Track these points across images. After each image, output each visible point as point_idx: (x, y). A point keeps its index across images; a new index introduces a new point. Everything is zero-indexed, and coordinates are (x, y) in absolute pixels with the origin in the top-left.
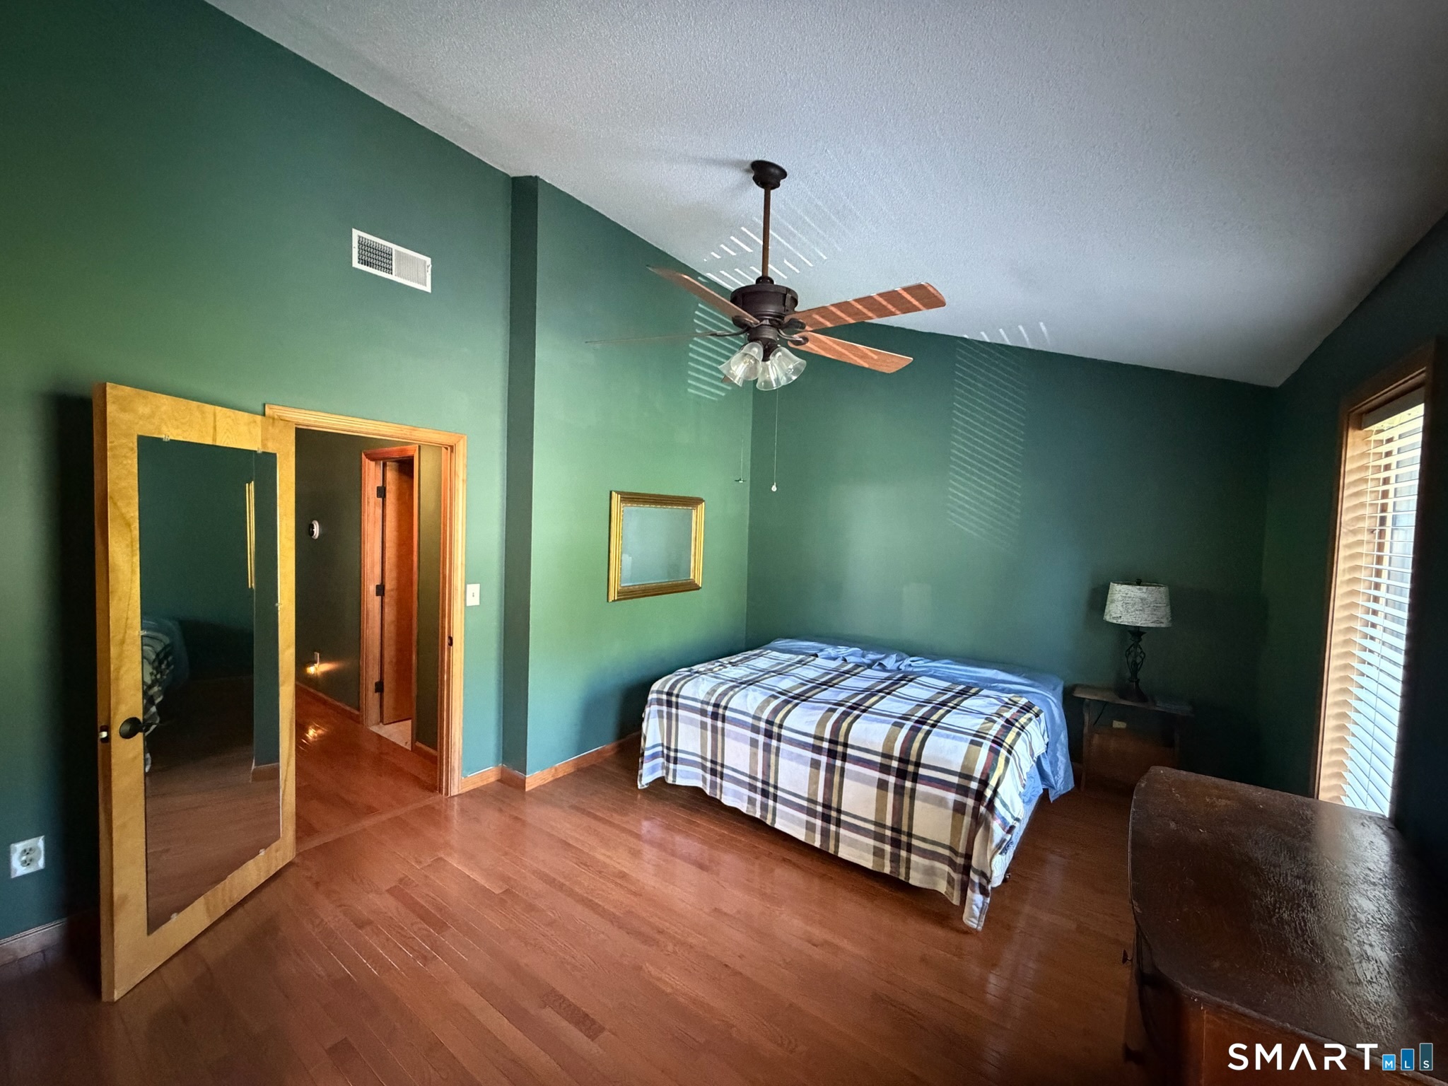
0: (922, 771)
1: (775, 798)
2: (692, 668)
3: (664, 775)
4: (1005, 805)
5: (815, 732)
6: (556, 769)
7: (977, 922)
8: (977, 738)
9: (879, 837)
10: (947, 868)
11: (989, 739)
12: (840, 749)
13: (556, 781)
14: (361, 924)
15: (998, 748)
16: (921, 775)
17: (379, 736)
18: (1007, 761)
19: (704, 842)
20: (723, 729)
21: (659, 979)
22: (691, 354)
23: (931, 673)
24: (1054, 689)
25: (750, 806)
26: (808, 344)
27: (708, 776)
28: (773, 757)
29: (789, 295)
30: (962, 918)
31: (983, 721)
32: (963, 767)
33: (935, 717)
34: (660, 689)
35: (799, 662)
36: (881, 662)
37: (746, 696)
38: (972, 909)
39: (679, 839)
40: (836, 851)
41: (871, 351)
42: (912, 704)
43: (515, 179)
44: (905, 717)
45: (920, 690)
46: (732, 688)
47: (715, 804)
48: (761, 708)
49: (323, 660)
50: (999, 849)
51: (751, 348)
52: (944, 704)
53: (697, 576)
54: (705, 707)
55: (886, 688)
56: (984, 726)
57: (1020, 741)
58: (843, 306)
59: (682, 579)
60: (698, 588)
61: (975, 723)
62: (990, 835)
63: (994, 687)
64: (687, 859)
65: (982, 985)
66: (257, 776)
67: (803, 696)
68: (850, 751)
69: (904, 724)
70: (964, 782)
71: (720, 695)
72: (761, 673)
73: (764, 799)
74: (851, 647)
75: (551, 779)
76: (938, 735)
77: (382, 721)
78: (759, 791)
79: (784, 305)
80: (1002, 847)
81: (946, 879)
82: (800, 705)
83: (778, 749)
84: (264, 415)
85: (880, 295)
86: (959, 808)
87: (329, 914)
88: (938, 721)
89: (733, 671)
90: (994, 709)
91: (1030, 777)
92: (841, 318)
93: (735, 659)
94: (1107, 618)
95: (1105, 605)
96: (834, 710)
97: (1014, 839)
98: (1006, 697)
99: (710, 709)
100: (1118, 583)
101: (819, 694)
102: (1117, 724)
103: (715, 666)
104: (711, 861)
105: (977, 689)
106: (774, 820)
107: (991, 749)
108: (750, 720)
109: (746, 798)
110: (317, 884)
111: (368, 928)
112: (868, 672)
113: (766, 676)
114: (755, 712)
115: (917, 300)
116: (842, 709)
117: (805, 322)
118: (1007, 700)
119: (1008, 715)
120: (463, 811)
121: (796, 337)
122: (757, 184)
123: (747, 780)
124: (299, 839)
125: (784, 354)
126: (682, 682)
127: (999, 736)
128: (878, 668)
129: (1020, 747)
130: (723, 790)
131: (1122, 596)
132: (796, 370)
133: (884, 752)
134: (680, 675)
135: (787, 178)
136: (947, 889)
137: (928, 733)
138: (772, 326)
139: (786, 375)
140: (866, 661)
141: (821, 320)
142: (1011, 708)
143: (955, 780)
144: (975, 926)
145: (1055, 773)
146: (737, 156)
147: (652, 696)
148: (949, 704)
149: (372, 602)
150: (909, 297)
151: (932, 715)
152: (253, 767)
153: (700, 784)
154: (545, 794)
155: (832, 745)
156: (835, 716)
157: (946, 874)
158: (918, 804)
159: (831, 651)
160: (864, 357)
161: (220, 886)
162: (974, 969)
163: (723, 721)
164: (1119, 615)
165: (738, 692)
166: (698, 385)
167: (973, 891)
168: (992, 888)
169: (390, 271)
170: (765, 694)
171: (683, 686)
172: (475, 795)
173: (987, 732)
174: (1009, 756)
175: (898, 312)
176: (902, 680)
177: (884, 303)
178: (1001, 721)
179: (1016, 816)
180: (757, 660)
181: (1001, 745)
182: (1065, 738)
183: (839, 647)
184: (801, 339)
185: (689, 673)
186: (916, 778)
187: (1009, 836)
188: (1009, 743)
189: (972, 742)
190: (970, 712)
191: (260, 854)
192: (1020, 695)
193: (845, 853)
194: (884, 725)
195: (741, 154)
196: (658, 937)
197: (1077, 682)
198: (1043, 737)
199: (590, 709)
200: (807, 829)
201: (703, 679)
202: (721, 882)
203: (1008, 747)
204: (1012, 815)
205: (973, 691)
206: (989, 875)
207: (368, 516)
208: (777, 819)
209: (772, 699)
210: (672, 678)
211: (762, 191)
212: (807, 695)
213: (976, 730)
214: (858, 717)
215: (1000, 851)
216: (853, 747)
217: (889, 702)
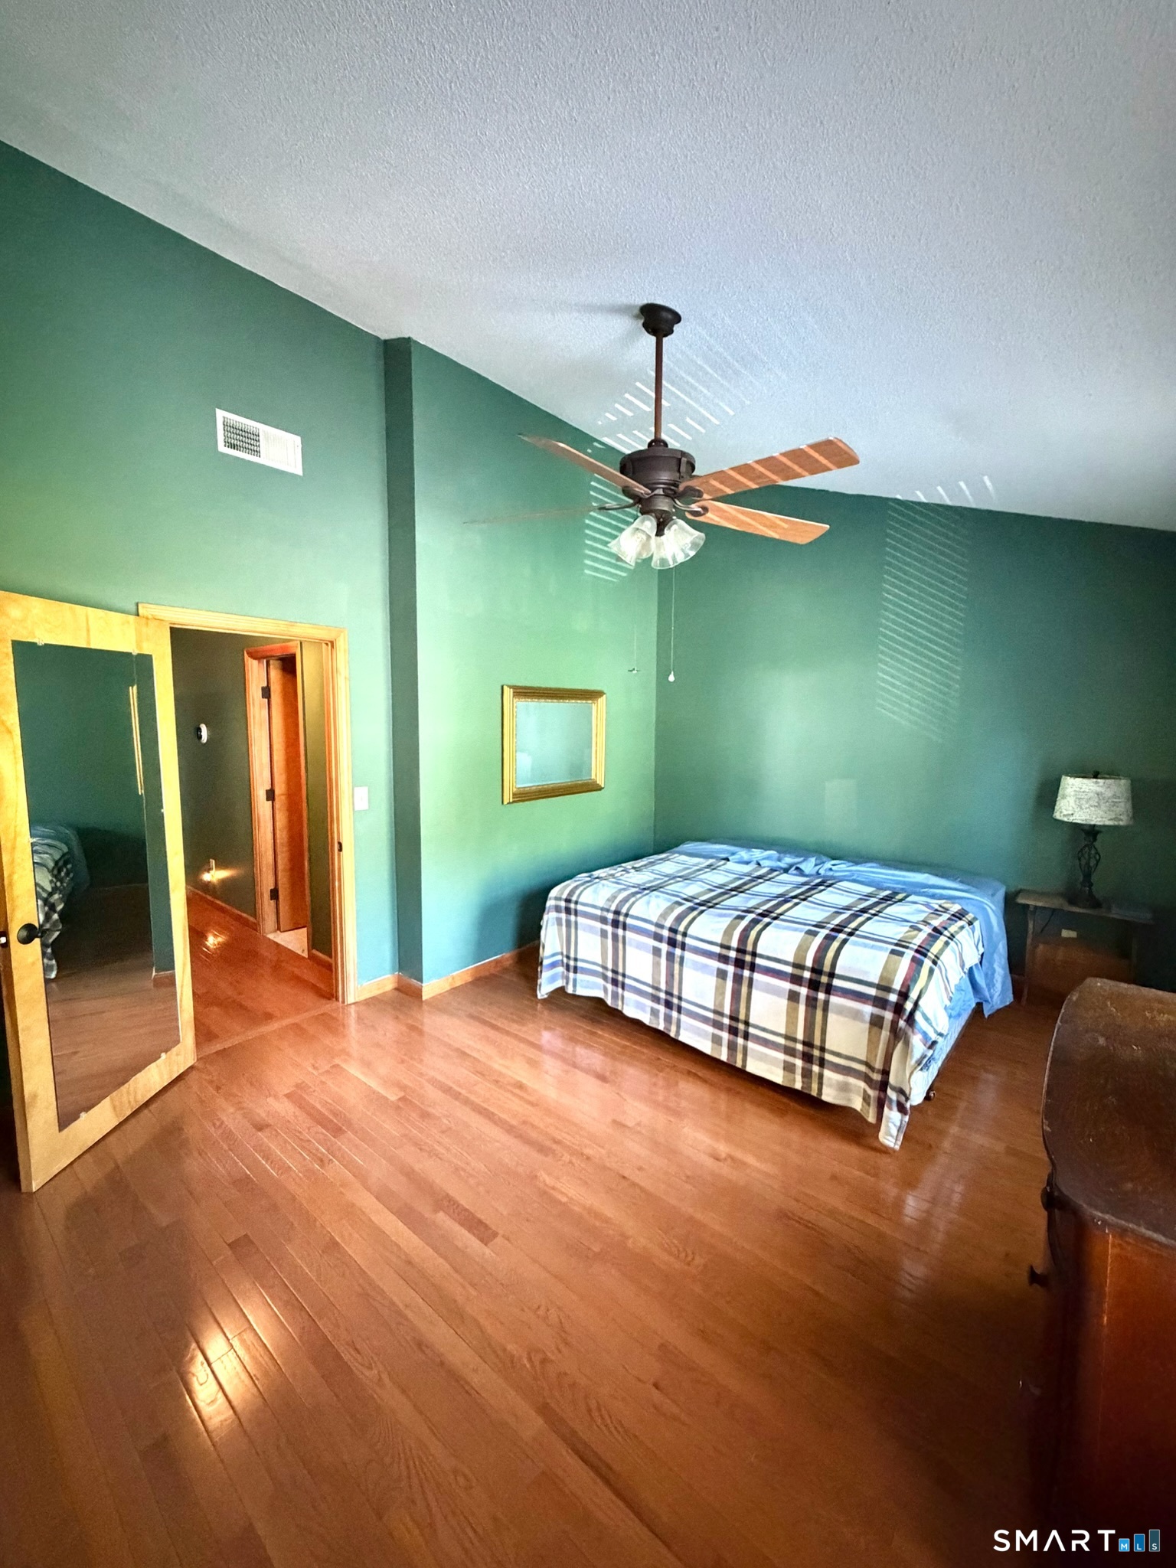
0: (836, 982)
1: (679, 1009)
2: (594, 873)
3: (564, 984)
4: (927, 1019)
5: (722, 939)
6: (453, 978)
7: (894, 1141)
8: (898, 948)
9: (789, 1051)
10: (862, 1084)
11: (912, 949)
12: (748, 958)
13: (455, 991)
14: (260, 1127)
15: (922, 957)
16: (835, 987)
17: (277, 945)
18: (931, 971)
19: (605, 1054)
20: (624, 938)
21: (553, 1188)
22: (587, 531)
23: (854, 877)
24: (993, 895)
25: (652, 1018)
26: (709, 515)
27: (610, 987)
28: (677, 966)
29: (684, 460)
30: (878, 1136)
31: (907, 929)
32: (882, 978)
33: (853, 925)
34: (559, 896)
35: (709, 866)
36: (798, 866)
37: (648, 903)
38: (887, 1126)
39: (580, 1051)
40: (744, 1065)
41: (781, 519)
42: (829, 911)
43: (386, 341)
44: (820, 925)
45: (838, 896)
46: (634, 894)
47: (616, 1015)
48: (664, 915)
49: (219, 866)
50: (919, 1065)
51: (643, 521)
52: (864, 911)
53: (598, 775)
54: (605, 914)
55: (802, 893)
56: (907, 934)
57: (948, 950)
58: (744, 470)
59: (584, 778)
60: (600, 789)
61: (897, 932)
62: (910, 1050)
63: (924, 892)
64: (587, 1071)
65: (899, 1204)
66: (158, 983)
67: (709, 902)
68: (758, 961)
69: (818, 932)
70: (881, 994)
71: (621, 901)
72: (666, 879)
73: (668, 1011)
74: (766, 850)
75: (448, 987)
76: (855, 944)
77: (279, 929)
78: (663, 1002)
79: (679, 471)
80: (923, 1063)
81: (862, 1095)
82: (705, 912)
83: (682, 958)
84: (138, 615)
85: (784, 454)
86: (876, 1022)
87: (230, 1117)
88: (856, 929)
89: (636, 875)
90: (922, 917)
91: (959, 988)
92: (742, 483)
93: (639, 863)
94: (1057, 815)
95: (1055, 801)
96: (742, 918)
97: (936, 1056)
98: (935, 904)
99: (610, 916)
100: (1071, 777)
101: (728, 900)
102: (1065, 933)
103: (617, 871)
104: (613, 1072)
105: (904, 895)
106: (678, 1032)
107: (914, 959)
108: (652, 928)
109: (649, 1010)
110: (218, 1088)
111: (267, 1132)
112: (784, 877)
113: (672, 881)
114: (658, 920)
115: (827, 458)
116: (751, 916)
117: (702, 490)
118: (937, 907)
119: (936, 923)
120: (360, 1019)
121: (695, 507)
122: (648, 332)
123: (650, 990)
124: (198, 1044)
125: (682, 529)
126: (582, 888)
127: (923, 946)
128: (795, 872)
129: (949, 959)
130: (625, 1002)
131: (1075, 791)
132: (694, 545)
133: (797, 962)
134: (579, 880)
135: (682, 321)
136: (863, 1105)
137: (845, 941)
138: (666, 495)
139: (683, 550)
140: (782, 865)
141: (722, 487)
142: (940, 915)
143: (872, 992)
144: (892, 1145)
145: (990, 984)
146: (624, 300)
147: (550, 903)
148: (871, 911)
149: (262, 808)
150: (816, 455)
151: (850, 923)
152: (154, 974)
153: (600, 994)
154: (439, 1004)
155: (740, 954)
156: (744, 923)
157: (862, 1091)
158: (832, 1017)
159: (744, 854)
160: (773, 526)
161: (124, 1088)
162: (891, 1191)
163: (624, 928)
164: (1070, 812)
165: (640, 898)
166: (596, 565)
167: (890, 1109)
168: (911, 1106)
169: (257, 453)
170: (669, 900)
171: (582, 891)
172: (372, 1002)
173: (910, 941)
174: (934, 966)
175: (805, 473)
176: (821, 885)
177: (789, 463)
178: (928, 930)
179: (939, 1031)
180: (663, 865)
181: (925, 955)
182: (1003, 947)
183: (753, 850)
184: (700, 509)
185: (589, 879)
186: (829, 989)
187: (931, 1052)
188: (935, 954)
189: (893, 952)
190: (894, 919)
191: (162, 1058)
192: (953, 901)
193: (753, 1067)
194: (797, 933)
195: (627, 297)
196: (554, 1146)
197: (1020, 887)
198: (977, 947)
199: (488, 916)
200: (713, 1041)
201: (603, 885)
202: (622, 1094)
203: (933, 957)
204: (935, 1029)
205: (900, 896)
206: (907, 1092)
207: (254, 718)
208: (682, 1031)
209: (676, 906)
210: (570, 884)
211: (653, 339)
212: (715, 902)
213: (899, 938)
214: (768, 924)
215: (920, 1068)
216: (762, 956)
217: (805, 908)
